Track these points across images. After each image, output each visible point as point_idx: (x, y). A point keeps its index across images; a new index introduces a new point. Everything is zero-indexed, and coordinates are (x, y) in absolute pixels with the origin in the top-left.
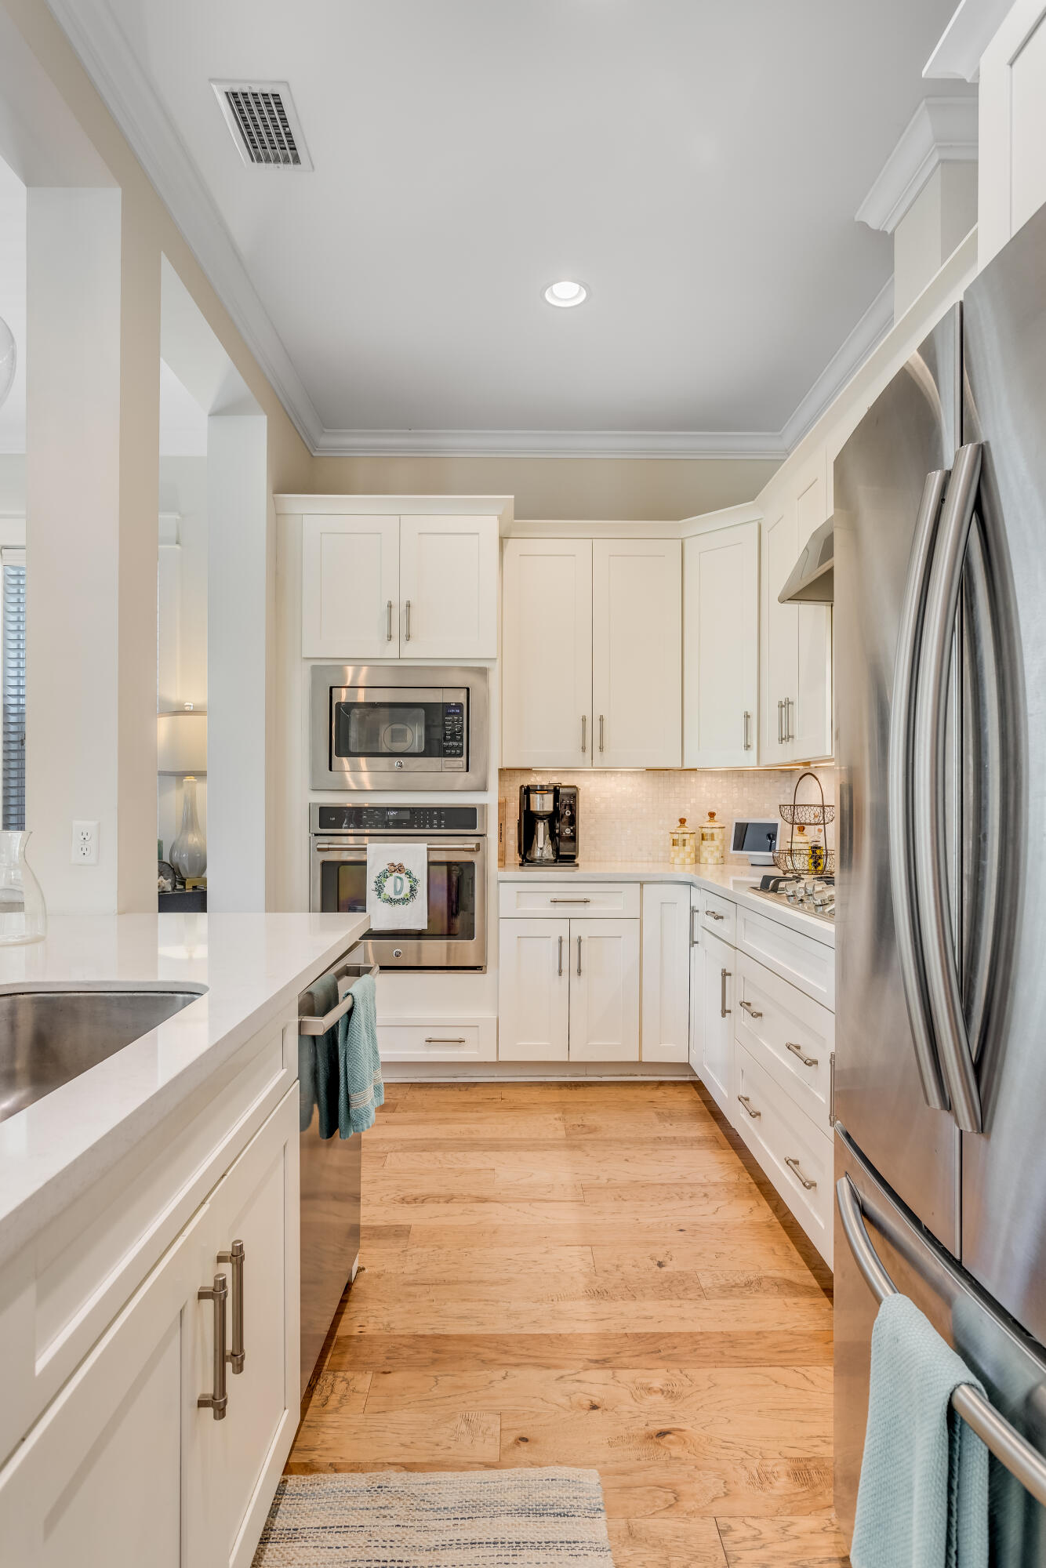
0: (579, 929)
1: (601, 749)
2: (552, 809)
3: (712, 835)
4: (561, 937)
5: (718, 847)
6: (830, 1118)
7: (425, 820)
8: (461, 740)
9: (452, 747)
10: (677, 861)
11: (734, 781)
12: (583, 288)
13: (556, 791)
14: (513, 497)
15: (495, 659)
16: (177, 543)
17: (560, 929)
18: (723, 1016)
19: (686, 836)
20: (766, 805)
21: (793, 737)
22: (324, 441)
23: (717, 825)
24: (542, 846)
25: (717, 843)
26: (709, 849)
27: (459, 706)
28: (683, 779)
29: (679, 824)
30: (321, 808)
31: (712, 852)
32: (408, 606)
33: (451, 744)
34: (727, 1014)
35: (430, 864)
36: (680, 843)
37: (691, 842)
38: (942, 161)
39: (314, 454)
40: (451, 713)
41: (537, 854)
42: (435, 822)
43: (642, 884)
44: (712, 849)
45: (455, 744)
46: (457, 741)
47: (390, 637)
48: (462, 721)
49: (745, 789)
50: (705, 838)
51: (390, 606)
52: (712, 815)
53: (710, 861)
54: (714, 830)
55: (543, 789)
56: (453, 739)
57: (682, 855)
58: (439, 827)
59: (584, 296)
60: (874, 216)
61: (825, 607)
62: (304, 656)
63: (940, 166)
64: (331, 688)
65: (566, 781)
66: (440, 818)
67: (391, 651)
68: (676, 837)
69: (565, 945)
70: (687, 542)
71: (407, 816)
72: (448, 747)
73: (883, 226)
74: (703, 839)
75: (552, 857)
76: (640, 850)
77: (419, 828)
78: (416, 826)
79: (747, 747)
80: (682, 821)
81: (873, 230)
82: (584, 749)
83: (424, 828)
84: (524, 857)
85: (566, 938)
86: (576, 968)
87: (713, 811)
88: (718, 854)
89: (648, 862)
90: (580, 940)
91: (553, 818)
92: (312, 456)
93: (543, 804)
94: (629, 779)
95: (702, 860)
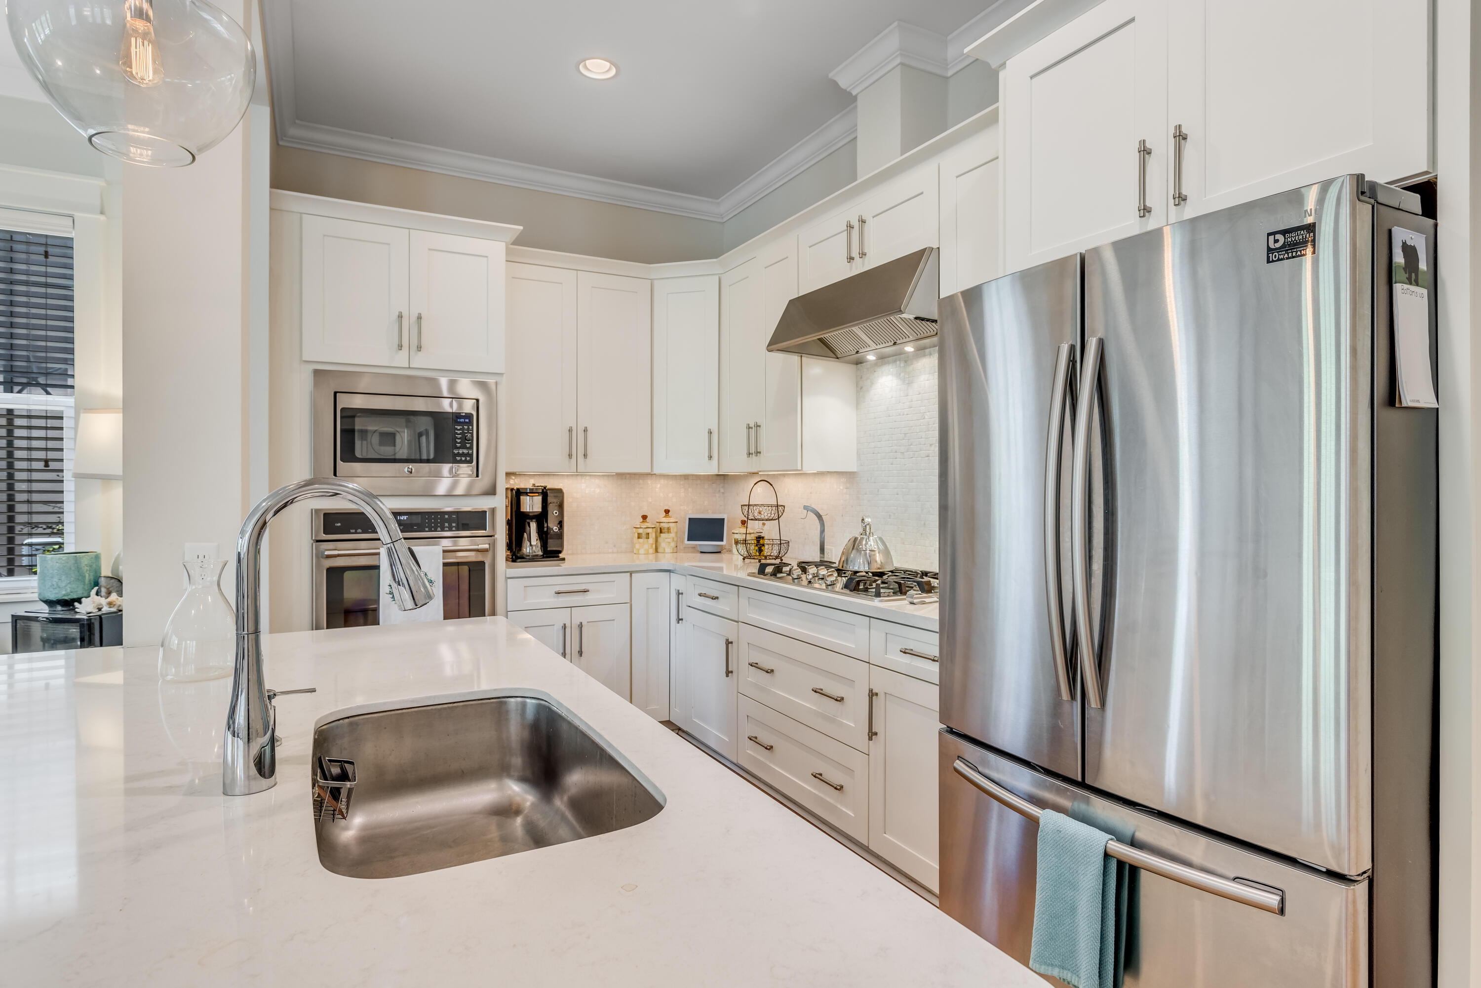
0: (579, 616)
1: (585, 456)
2: (540, 510)
3: (669, 529)
4: (565, 625)
5: (673, 539)
6: (869, 735)
7: (436, 523)
8: (471, 448)
9: (463, 455)
10: (642, 551)
11: (682, 483)
12: (612, 66)
13: (544, 493)
14: (521, 228)
15: (502, 374)
16: (102, 213)
17: (563, 617)
18: (727, 676)
19: (649, 531)
20: (706, 503)
21: (760, 453)
22: (293, 131)
23: (672, 520)
24: (532, 544)
25: (672, 535)
26: (667, 540)
27: (469, 416)
28: (641, 481)
29: (642, 520)
30: (325, 514)
31: (669, 543)
32: (419, 318)
33: (461, 451)
34: (730, 674)
35: (445, 565)
36: (644, 535)
37: (653, 536)
38: (902, 64)
39: (281, 143)
40: (460, 422)
41: (527, 550)
42: (447, 525)
43: (631, 573)
44: (669, 540)
45: (465, 451)
46: (468, 448)
47: (400, 347)
48: (472, 430)
49: (690, 490)
50: (663, 531)
51: (400, 316)
52: (667, 512)
53: (668, 550)
54: (671, 524)
55: (532, 492)
56: (463, 447)
57: (646, 546)
58: (450, 530)
59: (613, 72)
60: (844, 79)
61: (796, 357)
62: (304, 359)
63: (900, 66)
64: (335, 393)
65: (551, 484)
66: (450, 521)
67: (401, 360)
68: (640, 531)
69: (568, 630)
70: (656, 282)
71: (417, 520)
72: (459, 455)
73: (850, 88)
74: (661, 532)
75: (541, 553)
76: (607, 543)
77: (430, 531)
78: (427, 529)
79: (710, 457)
80: (645, 517)
81: (843, 89)
82: (570, 456)
83: (436, 531)
84: (514, 554)
85: (568, 625)
86: (578, 649)
87: (667, 508)
88: (673, 545)
89: (613, 553)
90: (581, 626)
91: (541, 518)
92: (278, 144)
93: (531, 505)
94: (597, 481)
95: (660, 550)
